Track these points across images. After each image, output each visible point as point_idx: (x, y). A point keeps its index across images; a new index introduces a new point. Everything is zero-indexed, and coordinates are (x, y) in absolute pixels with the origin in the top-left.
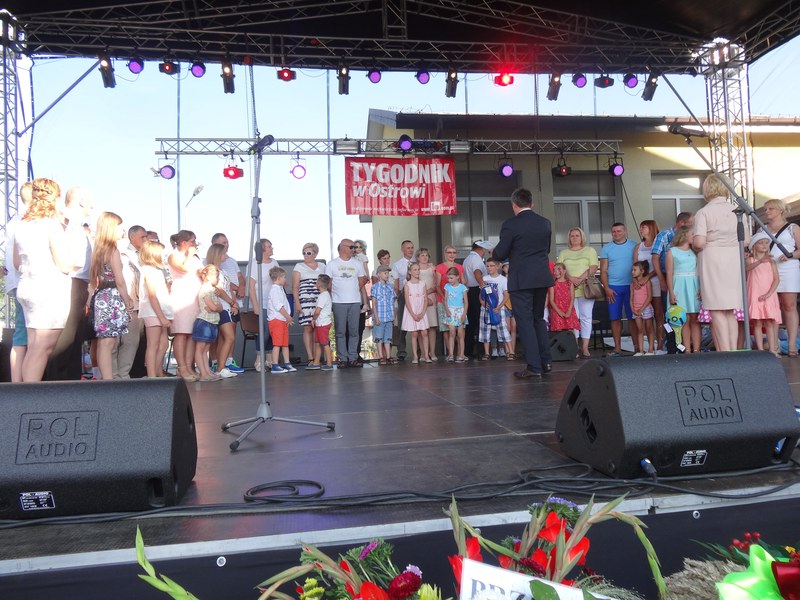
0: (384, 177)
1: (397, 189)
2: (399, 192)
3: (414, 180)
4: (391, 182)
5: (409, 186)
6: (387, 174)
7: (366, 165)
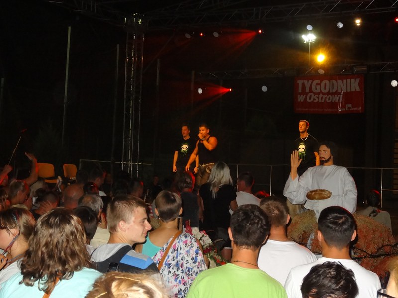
0: (316, 89)
1: (325, 96)
2: (326, 98)
3: (335, 91)
4: (321, 92)
5: (333, 94)
6: (318, 87)
7: (306, 82)
